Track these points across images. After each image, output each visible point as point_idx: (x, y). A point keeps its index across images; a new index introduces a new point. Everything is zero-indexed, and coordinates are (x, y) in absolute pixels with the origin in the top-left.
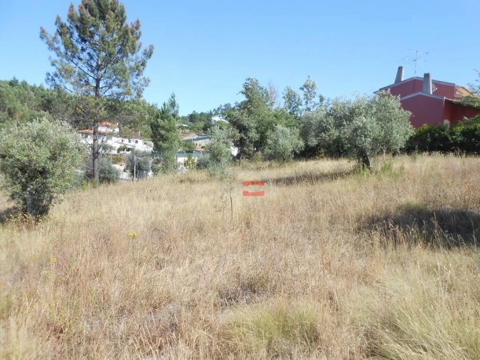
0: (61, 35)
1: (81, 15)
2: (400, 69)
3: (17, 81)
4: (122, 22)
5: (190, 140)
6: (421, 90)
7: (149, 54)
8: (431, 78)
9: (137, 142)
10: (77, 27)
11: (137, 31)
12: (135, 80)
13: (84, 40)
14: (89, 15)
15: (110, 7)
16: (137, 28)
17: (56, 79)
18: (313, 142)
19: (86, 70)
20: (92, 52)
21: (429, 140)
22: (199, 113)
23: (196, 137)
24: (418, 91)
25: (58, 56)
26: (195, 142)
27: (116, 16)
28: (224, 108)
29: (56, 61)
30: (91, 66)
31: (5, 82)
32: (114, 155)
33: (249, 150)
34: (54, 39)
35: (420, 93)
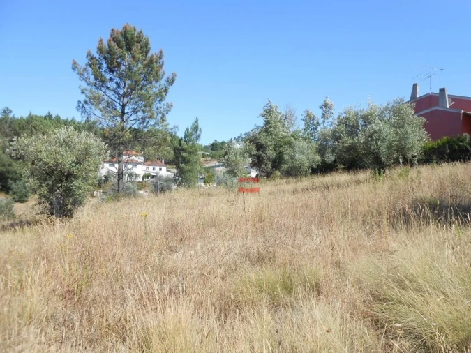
0: (90, 66)
1: (109, 47)
2: (415, 86)
3: (51, 116)
4: (147, 52)
5: (212, 167)
6: (437, 104)
7: (171, 81)
8: (447, 93)
9: (160, 169)
10: (105, 58)
11: (160, 61)
12: (159, 105)
13: (111, 71)
14: (116, 47)
15: (135, 39)
16: (160, 58)
17: (86, 106)
18: (330, 158)
19: (113, 97)
20: (119, 81)
21: (448, 151)
22: (220, 142)
23: (217, 164)
24: (434, 106)
25: (88, 85)
26: (217, 169)
27: (141, 47)
28: (244, 136)
29: (85, 89)
30: (118, 94)
31: (41, 117)
32: (139, 182)
33: (267, 168)
34: (85, 69)
35: (436, 108)
